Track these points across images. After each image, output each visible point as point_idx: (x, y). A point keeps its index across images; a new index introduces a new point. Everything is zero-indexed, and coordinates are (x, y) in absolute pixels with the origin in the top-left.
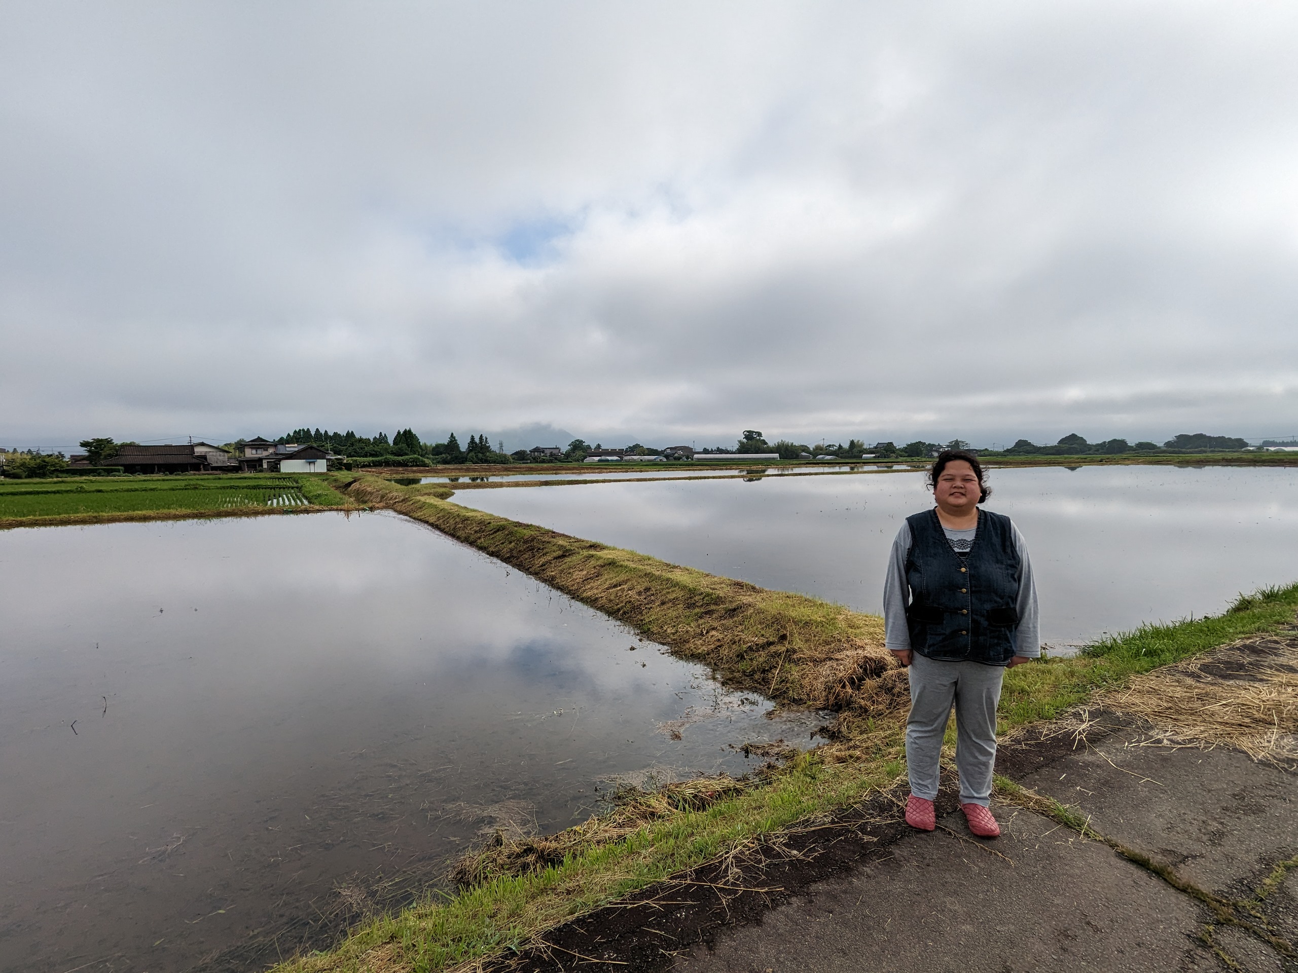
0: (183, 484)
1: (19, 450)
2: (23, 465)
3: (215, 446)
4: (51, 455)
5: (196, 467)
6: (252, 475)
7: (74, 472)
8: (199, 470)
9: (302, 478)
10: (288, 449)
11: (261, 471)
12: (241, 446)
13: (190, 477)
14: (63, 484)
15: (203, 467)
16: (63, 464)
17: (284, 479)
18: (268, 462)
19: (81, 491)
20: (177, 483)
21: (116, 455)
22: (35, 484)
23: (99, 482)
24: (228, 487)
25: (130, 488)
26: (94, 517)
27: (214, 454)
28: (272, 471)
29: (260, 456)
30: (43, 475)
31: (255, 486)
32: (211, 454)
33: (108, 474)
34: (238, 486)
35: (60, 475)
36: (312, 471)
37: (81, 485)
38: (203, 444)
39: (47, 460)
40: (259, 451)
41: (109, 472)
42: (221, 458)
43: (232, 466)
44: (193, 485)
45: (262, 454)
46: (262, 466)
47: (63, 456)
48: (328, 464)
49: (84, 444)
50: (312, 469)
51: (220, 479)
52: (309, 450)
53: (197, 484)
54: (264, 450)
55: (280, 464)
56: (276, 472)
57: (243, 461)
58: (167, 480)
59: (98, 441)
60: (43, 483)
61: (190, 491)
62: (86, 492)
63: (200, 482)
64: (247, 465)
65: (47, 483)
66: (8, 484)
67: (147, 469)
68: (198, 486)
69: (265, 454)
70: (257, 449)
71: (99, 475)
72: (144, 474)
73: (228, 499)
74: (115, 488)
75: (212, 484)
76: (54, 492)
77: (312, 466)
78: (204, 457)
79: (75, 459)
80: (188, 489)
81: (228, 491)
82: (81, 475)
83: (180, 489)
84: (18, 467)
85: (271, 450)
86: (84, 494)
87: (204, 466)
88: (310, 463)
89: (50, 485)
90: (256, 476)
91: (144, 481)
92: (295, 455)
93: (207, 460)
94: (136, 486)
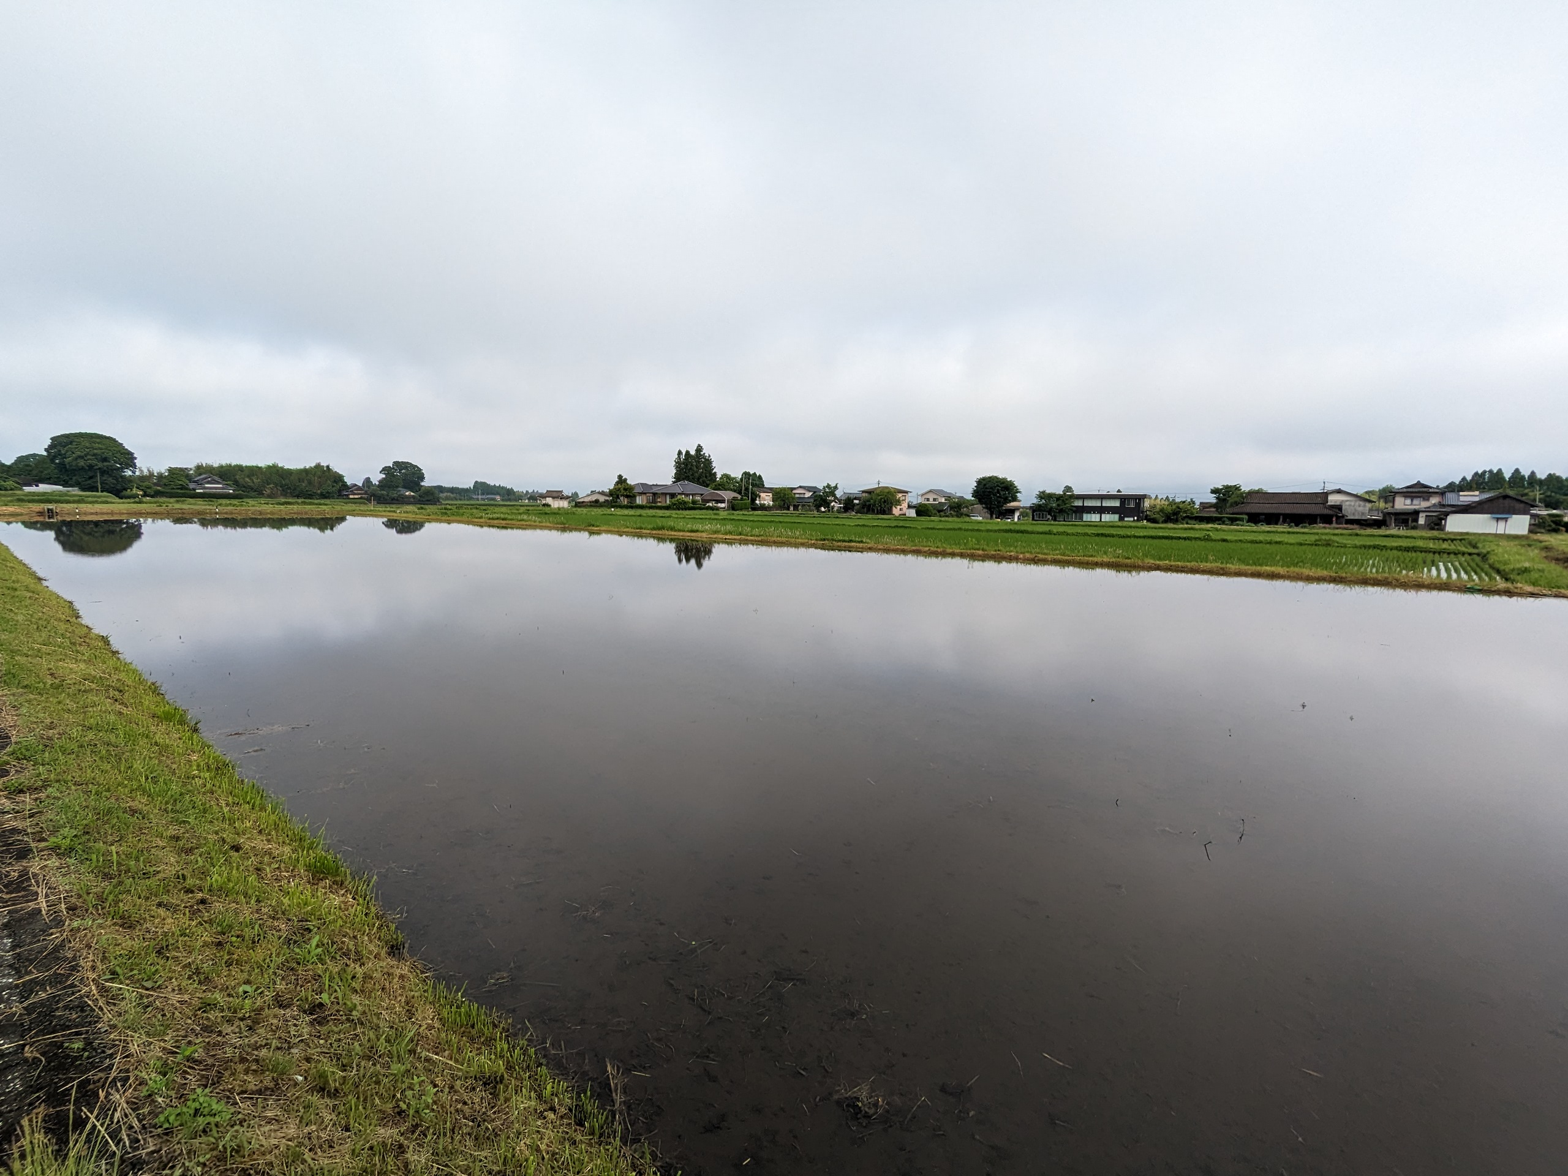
0: (1313, 538)
1: (1160, 497)
2: (1162, 510)
3: (1355, 493)
4: (1184, 502)
5: (1327, 519)
6: (1402, 532)
7: (1201, 519)
8: (1330, 523)
9: (1484, 541)
10: (1462, 499)
11: (1414, 528)
12: (1388, 494)
13: (1320, 531)
14: (1192, 531)
15: (1336, 520)
16: (1194, 511)
17: (1453, 540)
18: (1426, 516)
19: (1207, 539)
20: (1306, 537)
21: (1242, 503)
22: (1169, 529)
23: (1224, 531)
24: (1369, 547)
25: (1255, 539)
26: (1221, 568)
27: (1353, 504)
28: (1432, 529)
29: (1416, 507)
30: (1176, 521)
31: (1409, 548)
32: (1347, 503)
33: (1232, 522)
34: (1384, 546)
35: (1189, 521)
36: (1500, 531)
37: (1208, 533)
38: (1339, 491)
39: (1181, 506)
40: (1416, 502)
41: (1233, 521)
42: (1360, 509)
43: (1375, 520)
44: (1325, 540)
45: (1419, 504)
46: (1416, 520)
47: (1194, 503)
48: (1533, 522)
49: (1214, 491)
50: (1501, 528)
51: (1357, 535)
52: (1501, 500)
53: (1330, 540)
54: (1424, 499)
55: (1445, 520)
56: (1438, 529)
57: (1391, 513)
58: (1293, 533)
59: (1227, 487)
60: (1175, 529)
61: (1321, 548)
62: (1212, 540)
63: (1333, 538)
64: (1395, 520)
65: (1179, 529)
66: (1150, 528)
67: (1271, 519)
68: (1331, 543)
69: (1424, 504)
70: (1412, 498)
71: (1223, 523)
72: (1267, 524)
73: (1371, 562)
74: (1240, 538)
75: (1349, 541)
76: (1185, 539)
77: (1502, 524)
78: (1339, 508)
79: (1204, 506)
80: (1319, 545)
81: (1370, 551)
82: (1208, 523)
83: (1308, 544)
84: (1158, 513)
85: (1434, 500)
86: (1210, 542)
87: (1338, 518)
88: (1498, 519)
89: (1180, 531)
90: (1409, 535)
91: (1268, 532)
92: (1474, 507)
93: (1341, 511)
94: (1261, 537)
